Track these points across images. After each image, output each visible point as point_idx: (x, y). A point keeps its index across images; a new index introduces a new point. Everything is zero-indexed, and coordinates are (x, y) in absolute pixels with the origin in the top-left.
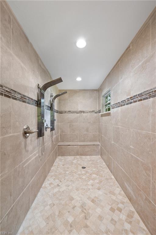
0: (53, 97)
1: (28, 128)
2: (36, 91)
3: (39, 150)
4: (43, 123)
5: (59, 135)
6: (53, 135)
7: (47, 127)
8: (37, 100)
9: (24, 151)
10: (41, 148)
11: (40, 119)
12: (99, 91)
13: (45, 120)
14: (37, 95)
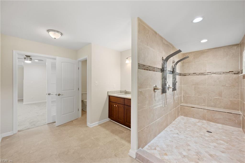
0: (175, 63)
1: (156, 86)
2: (161, 62)
3: (163, 103)
4: (166, 84)
5: (182, 96)
6: (175, 95)
7: (169, 87)
8: (161, 68)
9: (154, 99)
10: (164, 101)
11: (163, 81)
12: (241, 45)
13: (167, 82)
14: (161, 65)
